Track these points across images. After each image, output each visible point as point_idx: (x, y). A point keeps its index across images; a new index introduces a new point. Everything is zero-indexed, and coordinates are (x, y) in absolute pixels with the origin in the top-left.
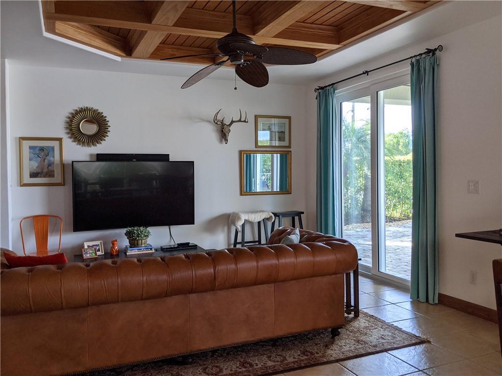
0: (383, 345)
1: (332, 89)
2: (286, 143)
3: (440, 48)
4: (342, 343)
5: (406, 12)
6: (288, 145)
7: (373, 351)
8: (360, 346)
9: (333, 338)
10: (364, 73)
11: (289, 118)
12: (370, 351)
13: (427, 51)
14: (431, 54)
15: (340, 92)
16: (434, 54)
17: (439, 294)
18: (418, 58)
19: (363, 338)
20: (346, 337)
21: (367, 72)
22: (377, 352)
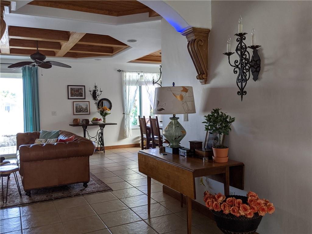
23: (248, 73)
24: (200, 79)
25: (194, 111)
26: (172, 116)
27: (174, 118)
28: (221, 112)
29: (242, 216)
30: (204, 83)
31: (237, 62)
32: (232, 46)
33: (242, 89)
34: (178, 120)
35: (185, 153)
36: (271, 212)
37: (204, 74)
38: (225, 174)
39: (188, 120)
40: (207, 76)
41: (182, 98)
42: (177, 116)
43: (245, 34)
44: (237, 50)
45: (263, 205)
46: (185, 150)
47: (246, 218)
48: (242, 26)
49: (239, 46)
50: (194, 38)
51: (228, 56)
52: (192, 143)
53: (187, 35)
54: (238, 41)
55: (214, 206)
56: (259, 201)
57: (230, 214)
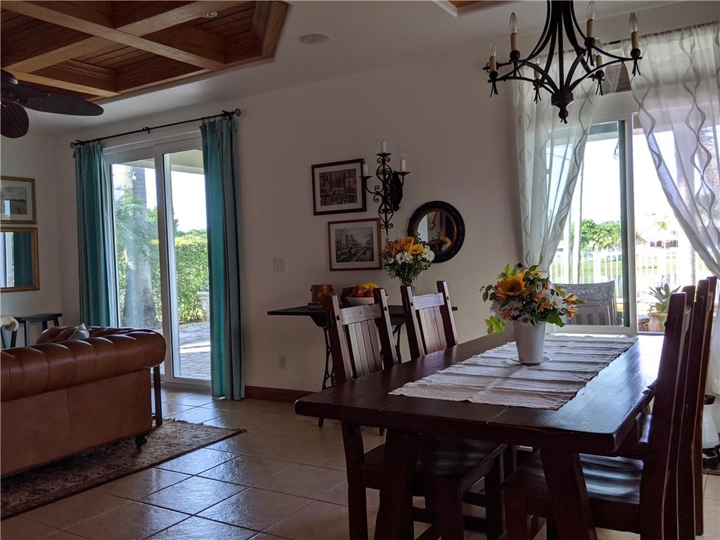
0: (199, 443)
1: (99, 146)
2: (28, 217)
3: (238, 112)
4: (152, 449)
5: (203, 69)
6: (31, 219)
7: (190, 449)
8: (174, 448)
9: (138, 447)
10: (144, 130)
11: (32, 181)
12: (185, 450)
13: (223, 113)
14: (227, 117)
15: (109, 151)
16: (230, 118)
17: (246, 387)
18: (212, 120)
19: (175, 441)
20: (155, 444)
21: (148, 129)
22: (194, 450)
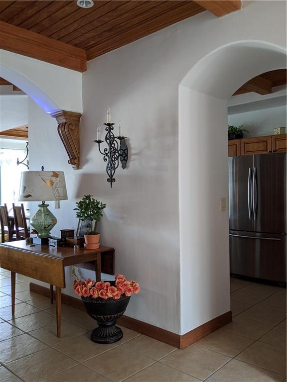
23: (116, 162)
24: (72, 164)
25: (65, 198)
26: (41, 203)
27: (43, 205)
28: (93, 199)
29: (110, 298)
30: (76, 168)
31: (107, 151)
32: (102, 135)
33: (111, 176)
34: (48, 208)
35: (55, 243)
36: (137, 292)
37: (76, 159)
38: (96, 260)
39: (59, 208)
40: (79, 161)
41: (52, 183)
42: (46, 203)
43: (113, 124)
44: (106, 139)
45: (130, 286)
46: (55, 239)
47: (114, 300)
48: (110, 116)
49: (108, 135)
50: (64, 121)
51: (98, 144)
52: (63, 232)
53: (57, 116)
54: (106, 130)
55: (83, 292)
56: (125, 283)
57: (99, 297)
